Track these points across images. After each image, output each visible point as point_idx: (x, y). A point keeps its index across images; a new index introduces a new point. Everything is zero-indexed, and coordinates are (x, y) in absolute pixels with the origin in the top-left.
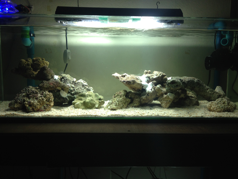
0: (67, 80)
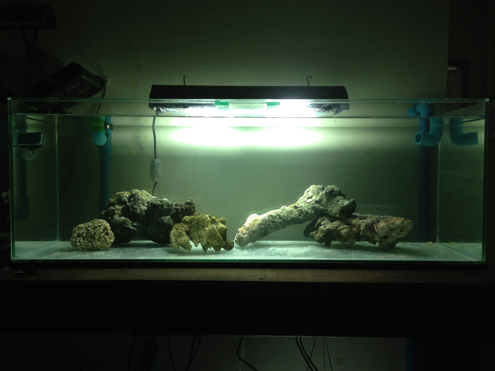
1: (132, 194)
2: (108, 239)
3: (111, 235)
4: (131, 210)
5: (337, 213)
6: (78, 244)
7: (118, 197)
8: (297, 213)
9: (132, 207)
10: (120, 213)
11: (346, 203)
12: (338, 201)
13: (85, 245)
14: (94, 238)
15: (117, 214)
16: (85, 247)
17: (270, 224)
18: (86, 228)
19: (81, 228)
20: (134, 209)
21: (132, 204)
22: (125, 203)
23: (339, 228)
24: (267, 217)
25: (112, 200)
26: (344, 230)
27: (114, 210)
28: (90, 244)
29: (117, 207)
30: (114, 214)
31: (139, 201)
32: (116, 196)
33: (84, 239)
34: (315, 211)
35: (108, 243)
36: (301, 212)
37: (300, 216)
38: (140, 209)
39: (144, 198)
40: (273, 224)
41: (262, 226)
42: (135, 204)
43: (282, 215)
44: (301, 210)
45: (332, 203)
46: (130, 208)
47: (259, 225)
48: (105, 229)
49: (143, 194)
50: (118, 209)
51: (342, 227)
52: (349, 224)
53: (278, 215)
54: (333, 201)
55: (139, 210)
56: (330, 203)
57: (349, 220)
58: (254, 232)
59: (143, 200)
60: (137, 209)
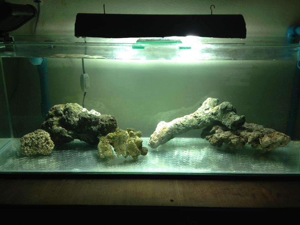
0: (72, 113)
1: (66, 108)
2: (49, 147)
3: (51, 144)
4: (66, 121)
5: (229, 126)
6: (26, 152)
7: (55, 110)
8: (196, 122)
9: (67, 119)
10: (58, 123)
11: (238, 118)
12: (231, 116)
13: (32, 152)
14: (38, 147)
15: (55, 124)
16: (31, 153)
17: (175, 131)
18: (31, 139)
19: (27, 138)
20: (68, 120)
21: (67, 116)
22: (61, 115)
23: (230, 138)
24: (173, 126)
25: (50, 112)
26: (234, 139)
27: (52, 122)
28: (35, 151)
29: (55, 118)
30: (53, 125)
31: (73, 114)
32: (53, 109)
33: (30, 147)
34: (211, 121)
35: (50, 150)
36: (200, 121)
37: (199, 124)
38: (74, 121)
39: (76, 111)
40: (178, 131)
41: (169, 133)
42: (69, 116)
43: (184, 123)
44: (200, 119)
45: (225, 117)
46: (65, 119)
47: (167, 132)
48: (46, 139)
49: (75, 107)
50: (56, 120)
51: (233, 137)
52: (238, 135)
53: (182, 124)
54: (226, 116)
55: (72, 121)
56: (223, 117)
57: (238, 131)
58: (163, 138)
59: (76, 113)
60: (70, 121)
